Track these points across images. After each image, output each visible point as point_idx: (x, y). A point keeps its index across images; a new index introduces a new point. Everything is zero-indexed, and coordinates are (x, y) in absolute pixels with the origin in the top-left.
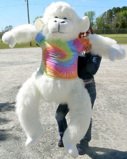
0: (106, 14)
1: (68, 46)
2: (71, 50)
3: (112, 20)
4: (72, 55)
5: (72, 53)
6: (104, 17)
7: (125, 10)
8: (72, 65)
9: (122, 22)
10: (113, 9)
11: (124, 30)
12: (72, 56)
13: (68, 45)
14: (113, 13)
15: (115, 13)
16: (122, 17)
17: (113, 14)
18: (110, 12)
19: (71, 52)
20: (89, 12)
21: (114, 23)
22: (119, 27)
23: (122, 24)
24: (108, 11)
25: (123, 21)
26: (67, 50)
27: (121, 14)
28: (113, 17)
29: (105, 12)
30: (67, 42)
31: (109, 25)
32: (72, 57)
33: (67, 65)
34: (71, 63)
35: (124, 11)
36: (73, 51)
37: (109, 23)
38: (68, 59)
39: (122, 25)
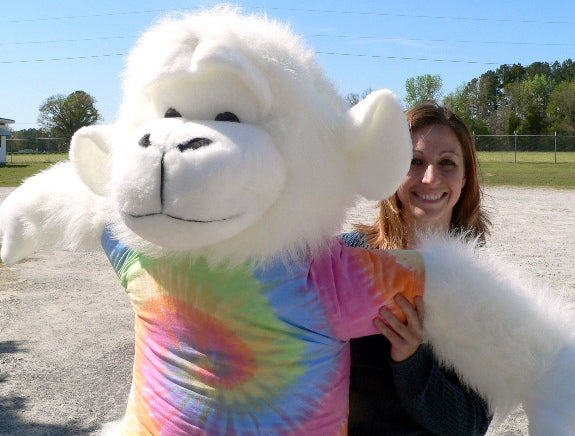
0: (478, 86)
1: (265, 298)
2: (283, 326)
3: (496, 107)
4: (293, 359)
5: (298, 348)
6: (471, 95)
7: (540, 76)
8: (300, 426)
9: (529, 114)
10: (499, 71)
11: (537, 139)
12: (298, 364)
13: (263, 291)
14: (501, 82)
15: (506, 82)
16: (530, 97)
17: (501, 86)
18: (491, 79)
19: (284, 338)
20: (421, 79)
21: (502, 115)
22: (521, 128)
23: (529, 118)
24: (483, 76)
25: (532, 109)
26: (255, 325)
27: (528, 85)
28: (501, 95)
29: (475, 81)
30: (258, 275)
31: (487, 121)
32: (299, 371)
33: (257, 425)
34: (290, 413)
35: (536, 77)
36: (303, 331)
37: (487, 115)
38: (264, 388)
39: (530, 122)
